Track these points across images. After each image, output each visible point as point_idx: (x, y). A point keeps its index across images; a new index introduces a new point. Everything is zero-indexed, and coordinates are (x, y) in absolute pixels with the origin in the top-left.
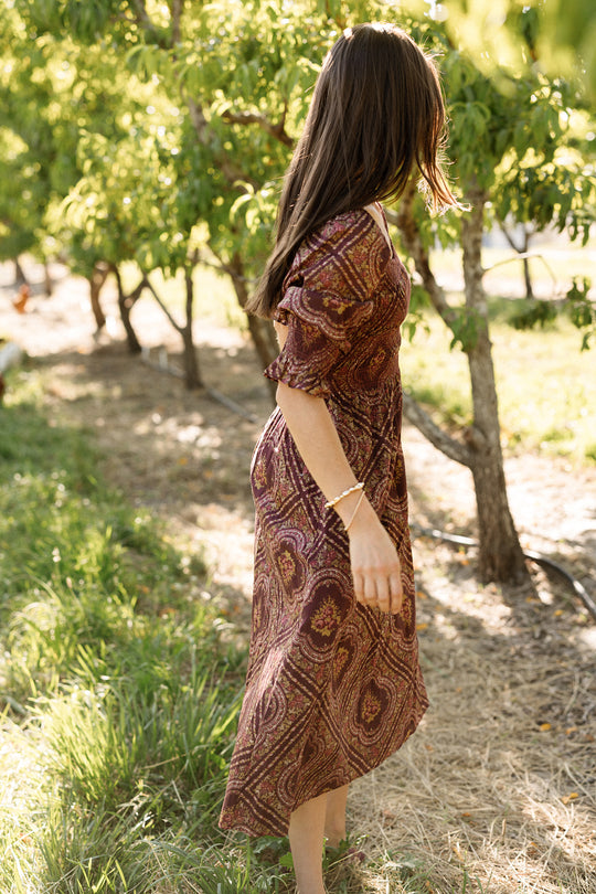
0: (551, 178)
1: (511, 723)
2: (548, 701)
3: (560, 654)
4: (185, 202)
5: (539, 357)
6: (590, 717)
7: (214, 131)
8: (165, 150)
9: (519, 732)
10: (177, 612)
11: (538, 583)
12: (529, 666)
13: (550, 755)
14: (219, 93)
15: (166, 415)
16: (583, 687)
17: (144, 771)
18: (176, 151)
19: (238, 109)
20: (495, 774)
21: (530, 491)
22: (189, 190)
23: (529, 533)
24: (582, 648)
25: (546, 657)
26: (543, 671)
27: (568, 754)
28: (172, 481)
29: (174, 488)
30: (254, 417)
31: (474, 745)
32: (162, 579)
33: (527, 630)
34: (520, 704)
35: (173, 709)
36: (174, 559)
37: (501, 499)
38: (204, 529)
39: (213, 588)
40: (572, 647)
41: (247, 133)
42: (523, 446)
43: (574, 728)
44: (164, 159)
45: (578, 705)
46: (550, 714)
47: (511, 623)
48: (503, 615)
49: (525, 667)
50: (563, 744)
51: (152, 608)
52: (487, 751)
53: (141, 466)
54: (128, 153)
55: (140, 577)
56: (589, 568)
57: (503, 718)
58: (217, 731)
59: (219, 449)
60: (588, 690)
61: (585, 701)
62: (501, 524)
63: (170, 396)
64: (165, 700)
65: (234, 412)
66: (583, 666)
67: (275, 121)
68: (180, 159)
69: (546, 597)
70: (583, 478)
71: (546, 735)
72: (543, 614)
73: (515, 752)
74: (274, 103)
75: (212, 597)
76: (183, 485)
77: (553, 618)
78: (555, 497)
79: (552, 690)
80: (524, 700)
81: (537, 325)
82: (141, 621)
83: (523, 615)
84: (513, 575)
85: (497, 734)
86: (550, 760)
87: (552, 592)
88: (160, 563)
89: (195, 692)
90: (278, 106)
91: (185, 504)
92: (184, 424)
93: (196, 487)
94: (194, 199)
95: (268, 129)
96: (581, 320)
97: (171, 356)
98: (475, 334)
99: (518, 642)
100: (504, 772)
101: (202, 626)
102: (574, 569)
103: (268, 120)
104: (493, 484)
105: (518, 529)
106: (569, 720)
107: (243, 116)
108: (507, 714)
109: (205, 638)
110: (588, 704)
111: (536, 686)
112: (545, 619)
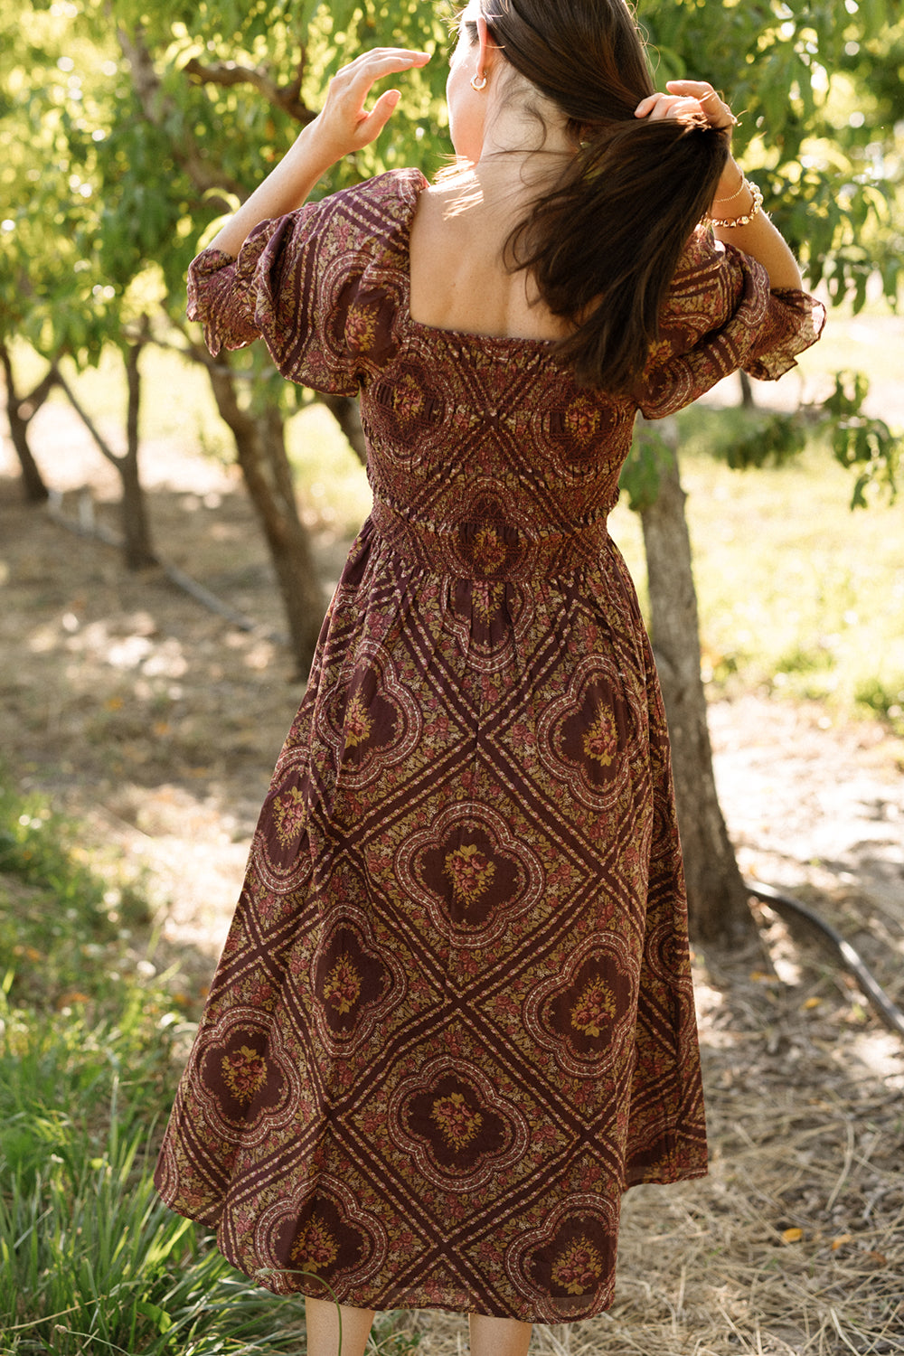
0: (795, 191)
1: (727, 1227)
2: (795, 1180)
3: (816, 1085)
4: (115, 229)
5: (766, 514)
6: (877, 1215)
7: (171, 99)
8: (80, 133)
9: (744, 1245)
10: (92, 1003)
11: (772, 944)
12: (758, 1109)
13: (801, 1292)
14: (179, 29)
15: (88, 617)
16: (862, 1154)
17: (11, 1334)
18: (100, 135)
19: (215, 58)
20: (699, 1335)
21: (754, 764)
22: (125, 205)
23: (754, 847)
24: (857, 1073)
25: (791, 1092)
26: (786, 1120)
27: (836, 1292)
28: (94, 742)
29: (97, 753)
30: (250, 621)
31: (656, 1274)
32: (64, 935)
33: (756, 1036)
34: (744, 1188)
35: (72, 1204)
36: (90, 894)
37: (703, 786)
38: (148, 834)
39: (162, 950)
40: (839, 1071)
41: (232, 103)
42: (741, 681)
43: (846, 1238)
44: (78, 151)
45: (854, 1190)
46: (800, 1208)
47: (722, 1023)
48: (709, 1006)
49: (752, 1111)
50: (827, 1269)
51: (44, 993)
52: (682, 1284)
53: (37, 712)
54: (17, 139)
55: (23, 932)
56: (867, 916)
57: (710, 1217)
58: (155, 1255)
59: (182, 681)
60: (871, 1160)
61: (867, 1181)
62: (703, 832)
63: (97, 580)
64: (58, 1187)
65: (211, 611)
66: (860, 1111)
67: (283, 80)
68: (108, 150)
69: (788, 972)
70: (852, 743)
71: (794, 1253)
72: (783, 1004)
73: (735, 1289)
74: (281, 48)
75: (160, 970)
76: (116, 748)
77: (802, 1013)
78: (801, 777)
79: (804, 1159)
80: (749, 1181)
81: (771, 459)
82: (21, 1020)
83: (746, 1006)
84: (725, 929)
85: (699, 1250)
86: (803, 1303)
87: (798, 962)
88: (62, 902)
89: (116, 1174)
90: (288, 53)
91: (114, 788)
92: (120, 633)
93: (137, 753)
94: (135, 225)
95: (271, 94)
96: (851, 453)
97: (101, 508)
98: (655, 478)
99: (739, 1063)
100: (714, 1331)
101: (136, 1032)
102: (839, 918)
103: (271, 78)
104: (688, 758)
105: (733, 838)
106: (837, 1219)
107: (223, 69)
108: (720, 1209)
109: (142, 1053)
110: (872, 1187)
111: (772, 1151)
112: (787, 1014)
